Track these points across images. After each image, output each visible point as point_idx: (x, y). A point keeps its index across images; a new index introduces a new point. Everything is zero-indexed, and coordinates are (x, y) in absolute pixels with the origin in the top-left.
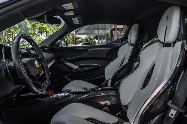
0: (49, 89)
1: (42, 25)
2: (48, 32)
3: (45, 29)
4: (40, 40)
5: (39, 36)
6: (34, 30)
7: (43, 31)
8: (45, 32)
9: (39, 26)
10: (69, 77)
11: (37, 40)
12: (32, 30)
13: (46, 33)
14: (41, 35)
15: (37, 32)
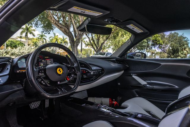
0: (114, 100)
1: (156, 38)
2: (162, 44)
3: (158, 42)
4: (154, 52)
5: (151, 48)
6: (147, 43)
7: (157, 43)
8: (158, 44)
9: (152, 39)
10: (137, 92)
11: (151, 52)
12: (145, 43)
13: (160, 46)
14: (154, 47)
15: (150, 45)
